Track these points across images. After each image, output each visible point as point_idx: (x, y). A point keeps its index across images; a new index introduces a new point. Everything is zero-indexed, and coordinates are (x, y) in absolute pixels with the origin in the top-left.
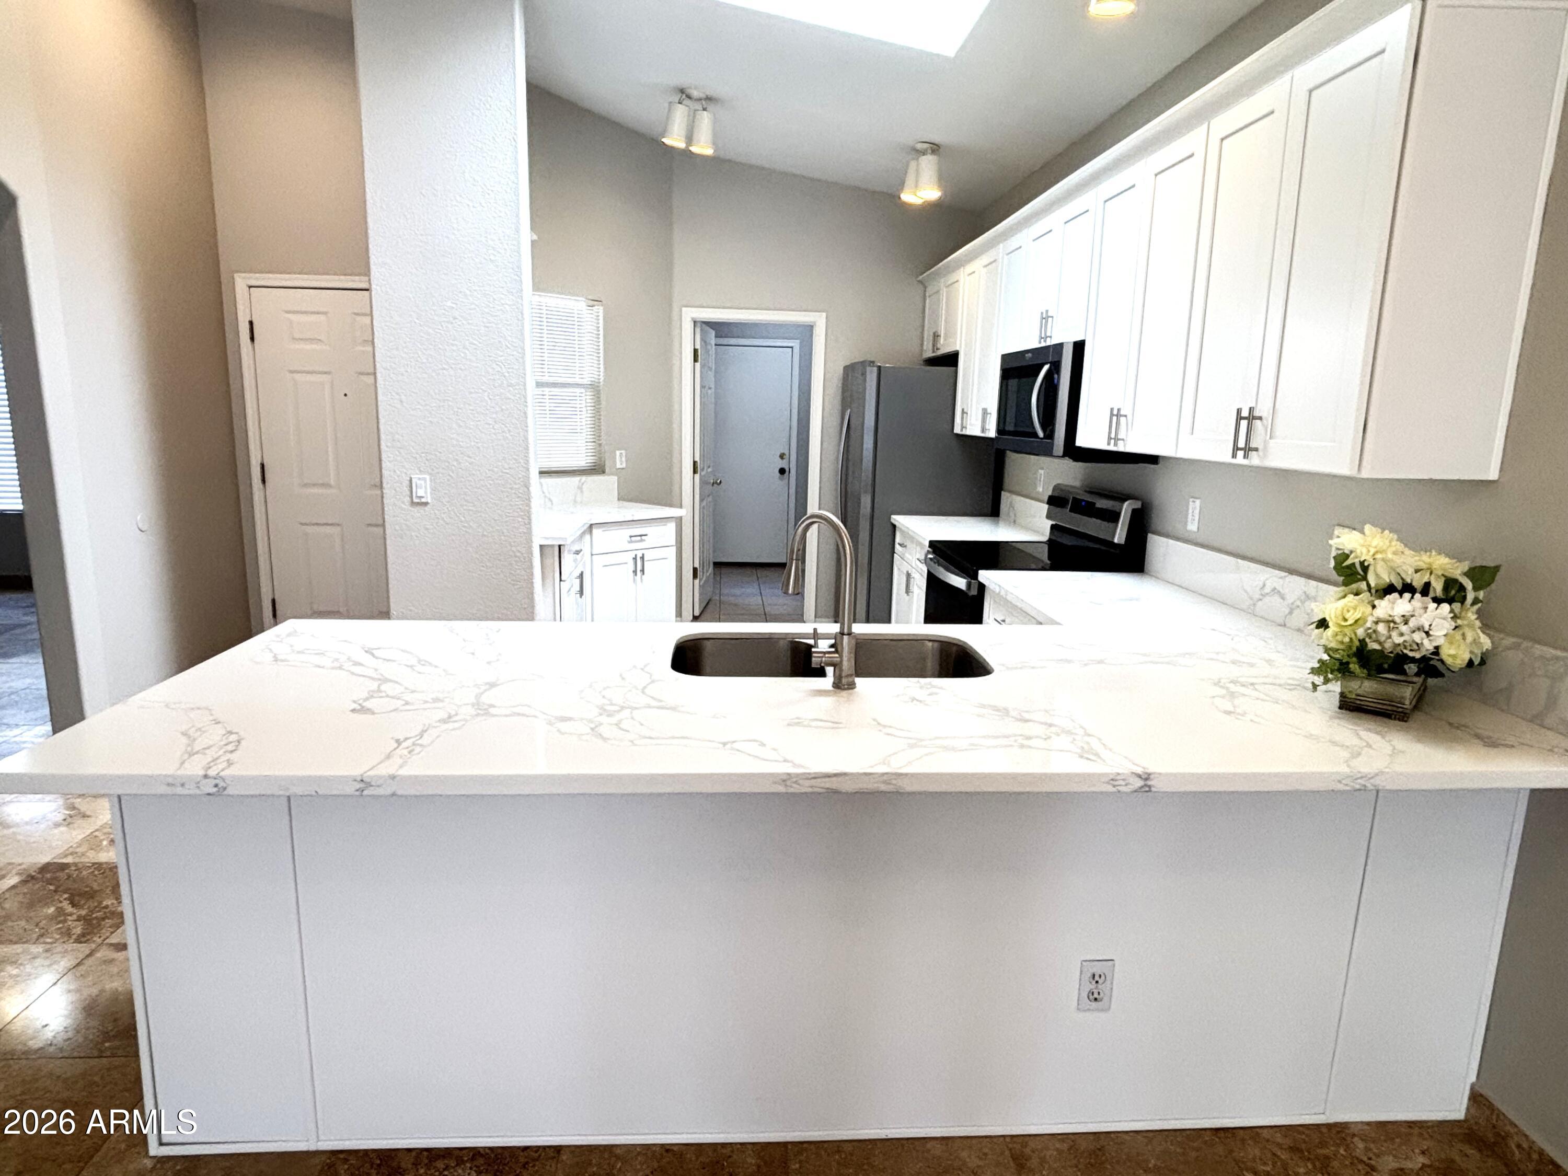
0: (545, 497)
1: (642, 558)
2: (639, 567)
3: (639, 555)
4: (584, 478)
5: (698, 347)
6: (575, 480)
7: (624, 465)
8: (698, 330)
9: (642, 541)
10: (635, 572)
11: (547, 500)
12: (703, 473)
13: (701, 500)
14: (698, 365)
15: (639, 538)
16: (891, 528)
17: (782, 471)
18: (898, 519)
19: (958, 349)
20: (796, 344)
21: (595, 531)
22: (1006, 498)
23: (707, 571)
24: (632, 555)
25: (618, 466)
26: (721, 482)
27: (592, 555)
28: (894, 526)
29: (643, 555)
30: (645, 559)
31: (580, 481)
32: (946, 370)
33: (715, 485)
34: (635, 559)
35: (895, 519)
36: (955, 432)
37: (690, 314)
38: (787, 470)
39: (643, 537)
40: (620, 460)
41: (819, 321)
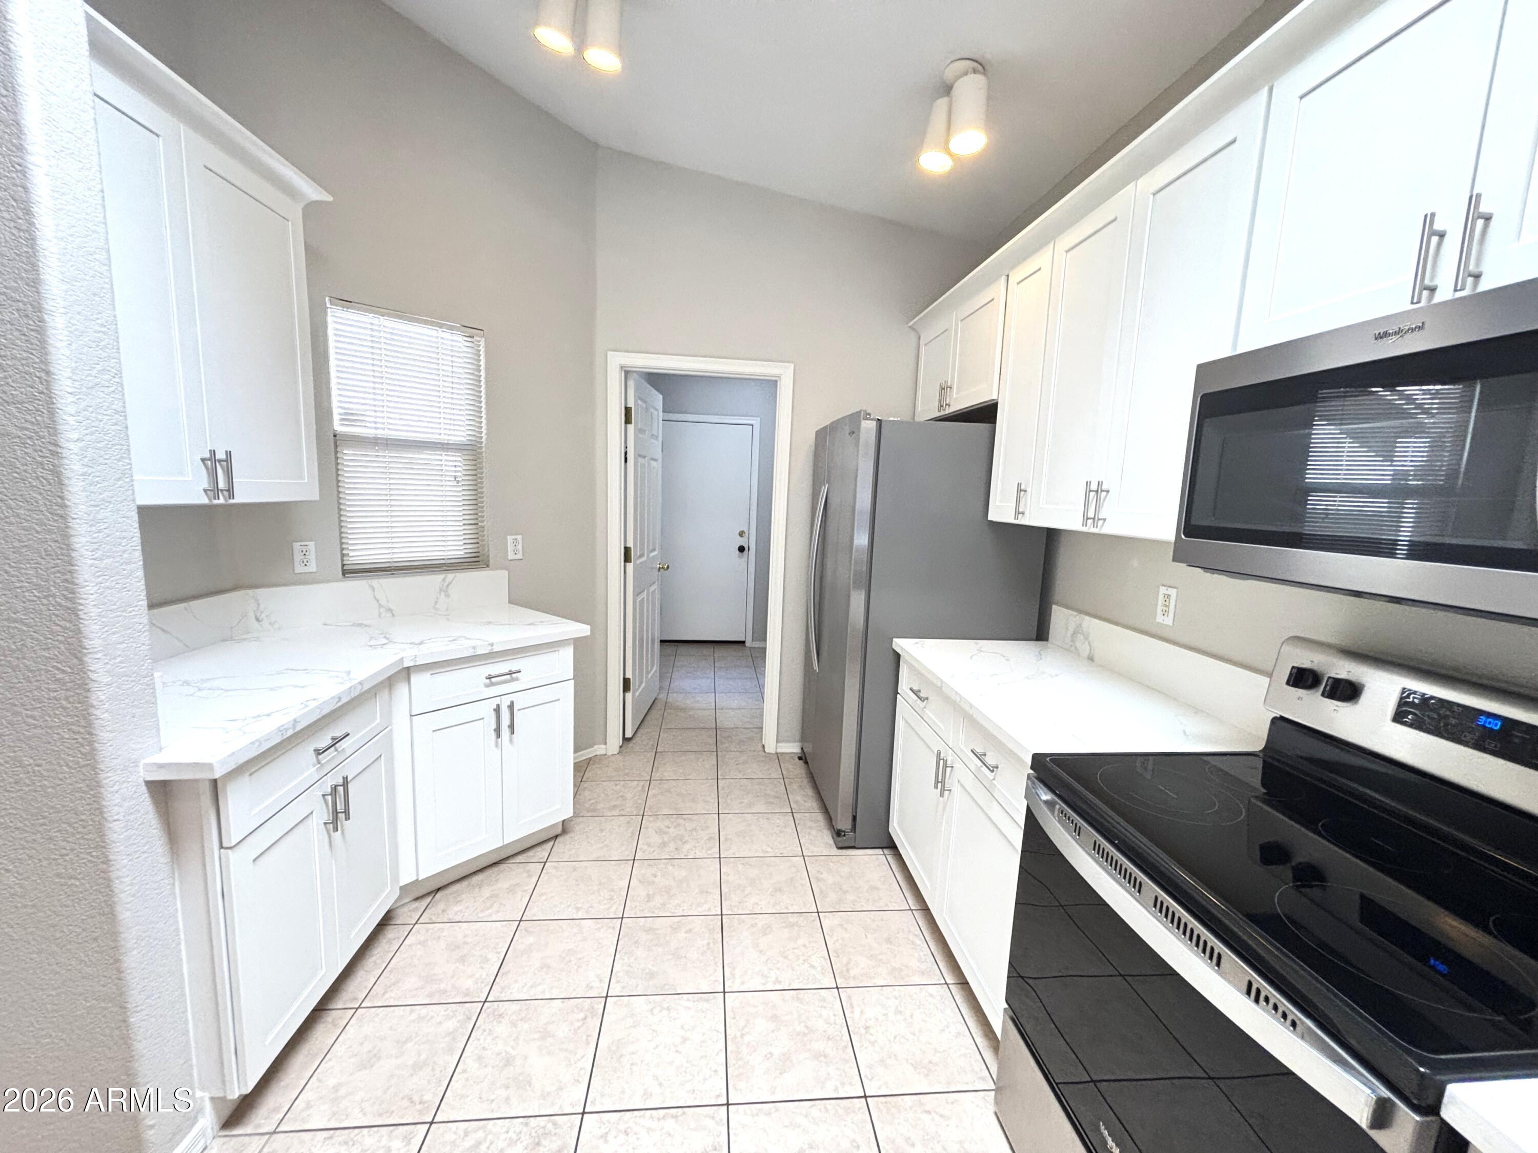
0: (380, 606)
1: (511, 707)
2: (505, 721)
3: (505, 703)
4: (450, 576)
5: (631, 404)
6: (436, 579)
7: (519, 556)
8: (631, 384)
9: (513, 680)
10: (498, 731)
11: (382, 610)
12: (638, 562)
13: (637, 594)
14: (631, 427)
15: (508, 677)
16: (891, 656)
17: (741, 549)
18: (901, 644)
19: (995, 397)
20: (756, 422)
21: (414, 678)
22: (1059, 617)
23: (648, 673)
24: (493, 703)
25: (511, 556)
26: (668, 567)
27: (411, 716)
28: (898, 657)
29: (512, 703)
30: (516, 708)
31: (444, 580)
32: (979, 428)
33: (662, 570)
34: (497, 710)
35: (899, 646)
36: (992, 516)
37: (616, 360)
38: (746, 549)
39: (514, 675)
40: (514, 547)
41: (785, 374)
